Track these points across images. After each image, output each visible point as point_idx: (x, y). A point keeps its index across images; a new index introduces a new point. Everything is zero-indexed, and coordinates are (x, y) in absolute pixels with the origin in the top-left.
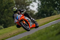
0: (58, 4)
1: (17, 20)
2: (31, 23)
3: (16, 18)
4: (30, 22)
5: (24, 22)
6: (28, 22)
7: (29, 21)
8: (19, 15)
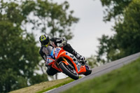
0: (27, 62)
1: (52, 58)
2: (79, 64)
3: (50, 55)
4: (77, 62)
5: (67, 63)
6: (74, 62)
7: (75, 60)
8: (55, 49)
